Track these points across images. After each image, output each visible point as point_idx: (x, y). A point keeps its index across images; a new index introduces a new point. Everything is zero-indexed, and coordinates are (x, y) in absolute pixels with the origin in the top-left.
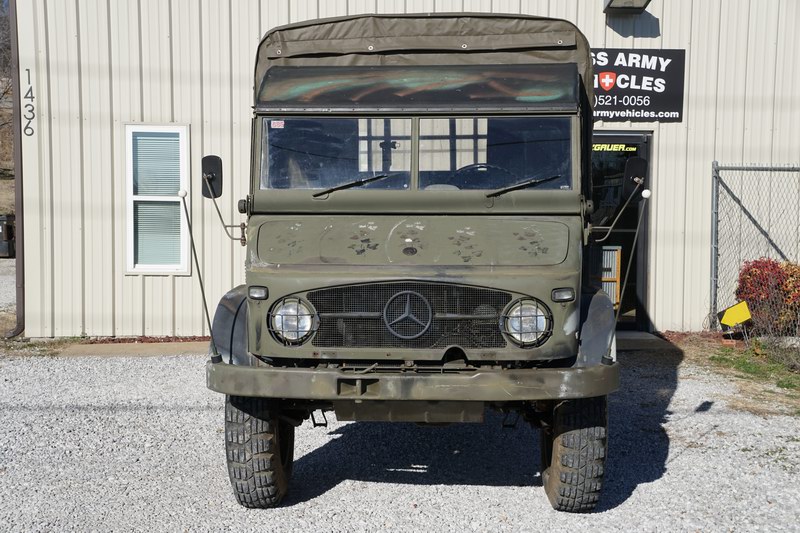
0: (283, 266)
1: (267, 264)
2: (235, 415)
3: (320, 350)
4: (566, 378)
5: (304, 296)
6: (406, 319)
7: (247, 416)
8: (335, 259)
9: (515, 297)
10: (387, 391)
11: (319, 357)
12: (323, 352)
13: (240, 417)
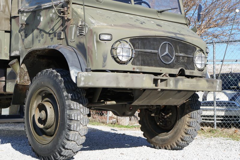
0: (115, 25)
1: (106, 24)
2: (75, 105)
3: (135, 67)
4: (218, 83)
5: (128, 40)
6: (167, 55)
7: (81, 105)
8: (135, 25)
9: (198, 49)
10: (170, 85)
11: (135, 70)
12: (137, 68)
13: (78, 106)
